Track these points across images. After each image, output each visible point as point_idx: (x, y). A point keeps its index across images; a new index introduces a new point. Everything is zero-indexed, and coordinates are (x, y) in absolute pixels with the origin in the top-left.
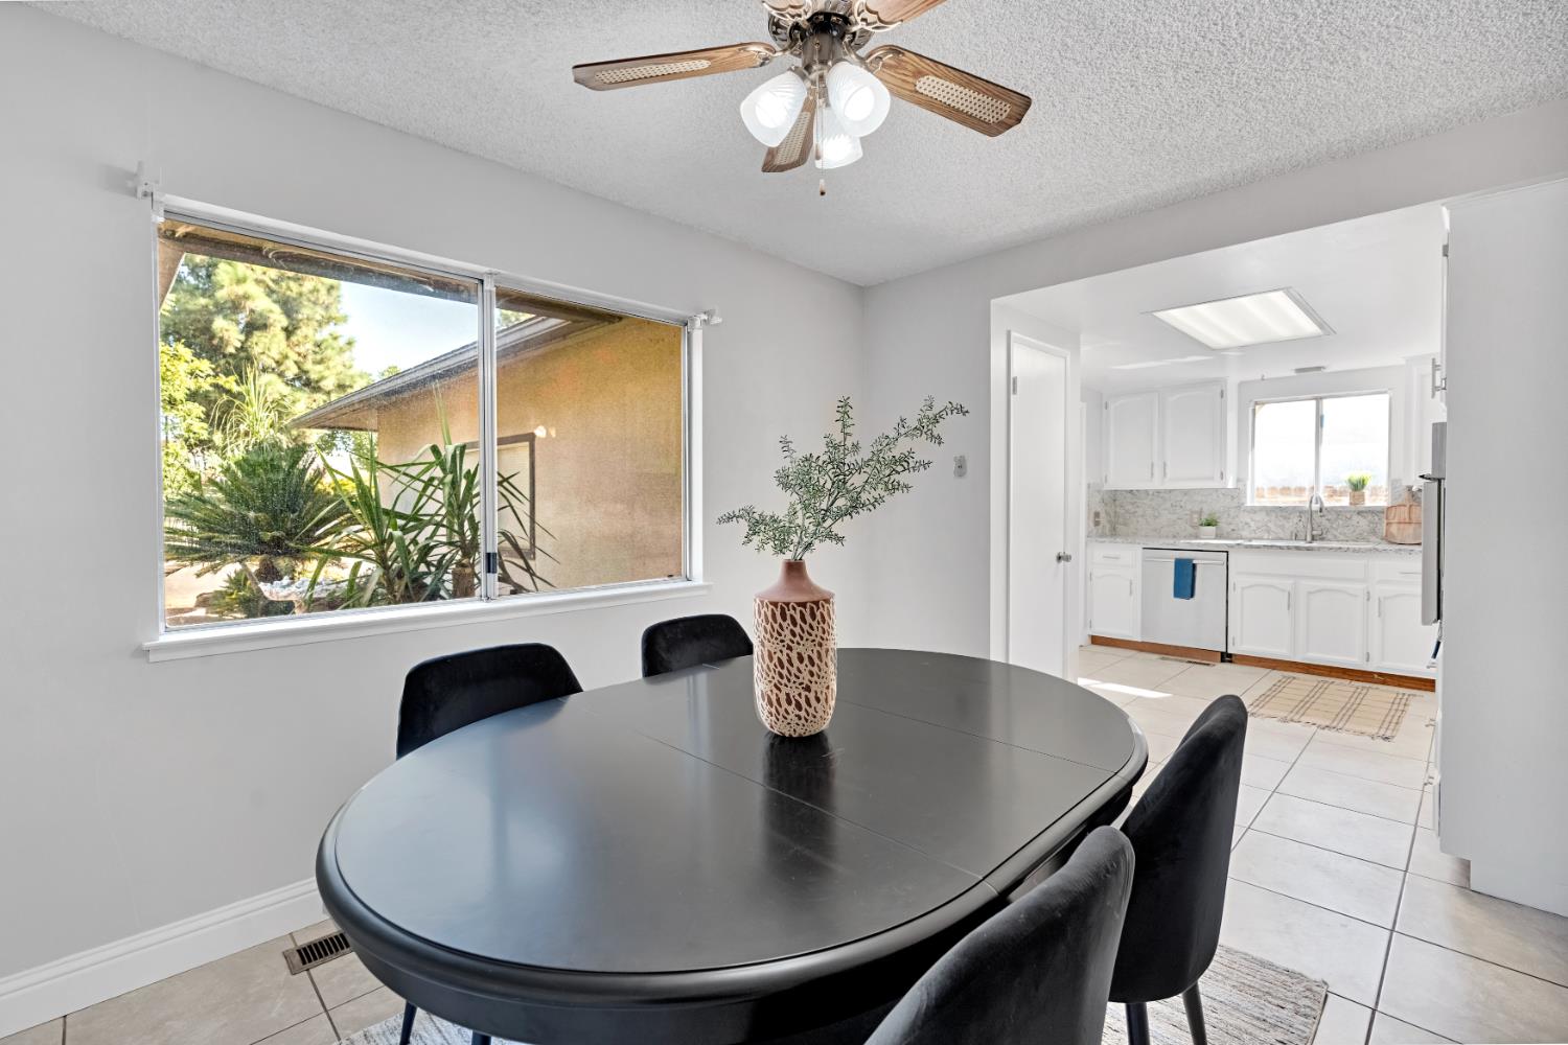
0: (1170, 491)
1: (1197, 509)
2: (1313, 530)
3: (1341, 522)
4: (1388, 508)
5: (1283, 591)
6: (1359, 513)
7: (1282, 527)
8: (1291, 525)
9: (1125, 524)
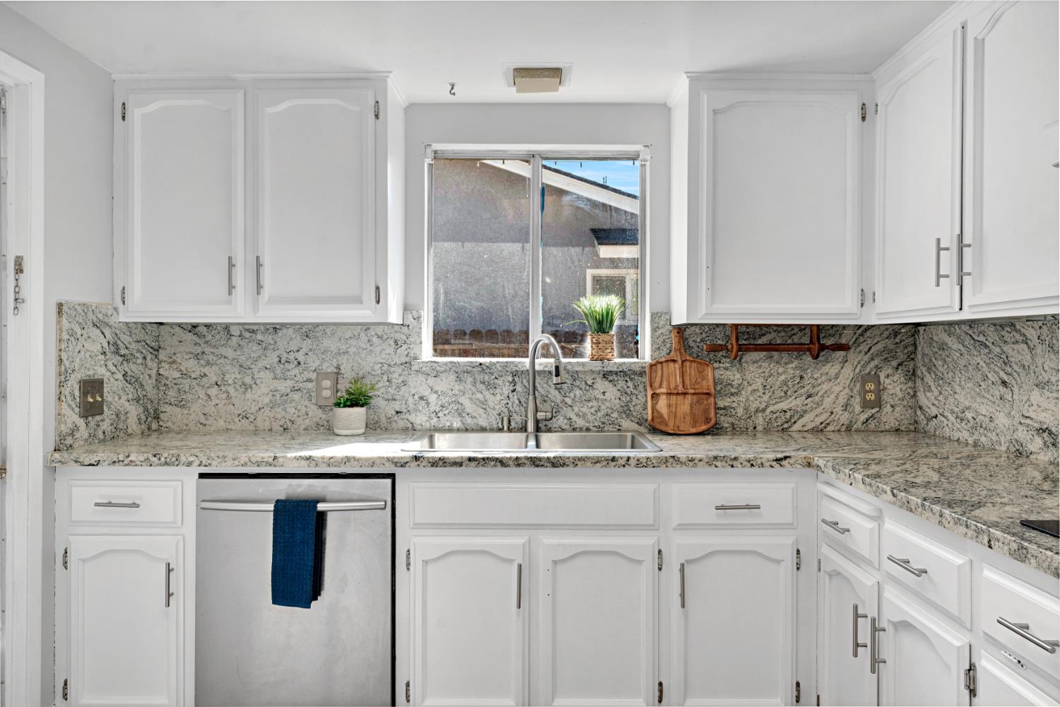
0: (276, 328)
1: (329, 368)
2: (537, 410)
3: (578, 392)
4: (651, 366)
5: (511, 561)
6: (605, 375)
7: (483, 404)
8: (496, 400)
9: (181, 404)
